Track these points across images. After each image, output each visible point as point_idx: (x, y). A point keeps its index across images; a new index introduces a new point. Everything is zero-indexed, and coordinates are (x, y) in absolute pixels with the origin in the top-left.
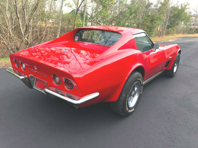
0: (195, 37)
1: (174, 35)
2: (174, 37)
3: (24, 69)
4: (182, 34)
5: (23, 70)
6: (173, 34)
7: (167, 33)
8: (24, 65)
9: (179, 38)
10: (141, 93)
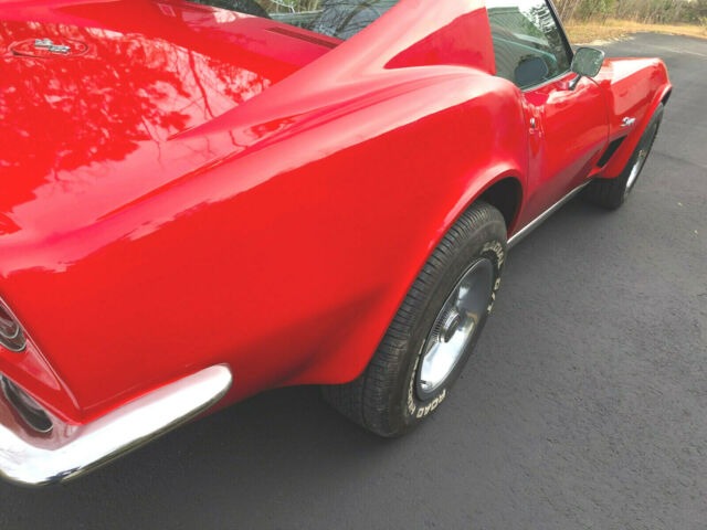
0: (683, 36)
1: (608, 21)
2: (609, 28)
4: (638, 21)
6: (604, 18)
7: (582, 12)
9: (631, 34)
10: (489, 309)
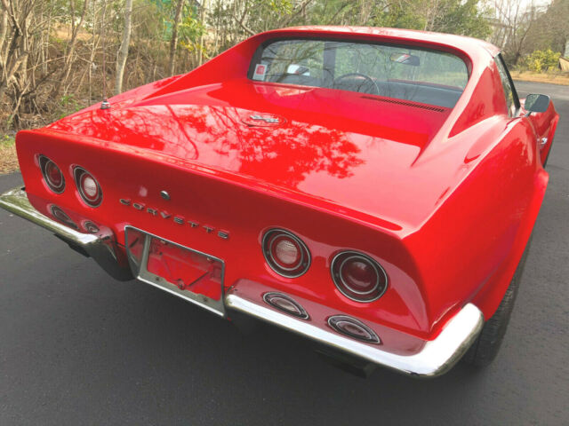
3: (94, 201)
5: (85, 204)
8: (90, 184)
